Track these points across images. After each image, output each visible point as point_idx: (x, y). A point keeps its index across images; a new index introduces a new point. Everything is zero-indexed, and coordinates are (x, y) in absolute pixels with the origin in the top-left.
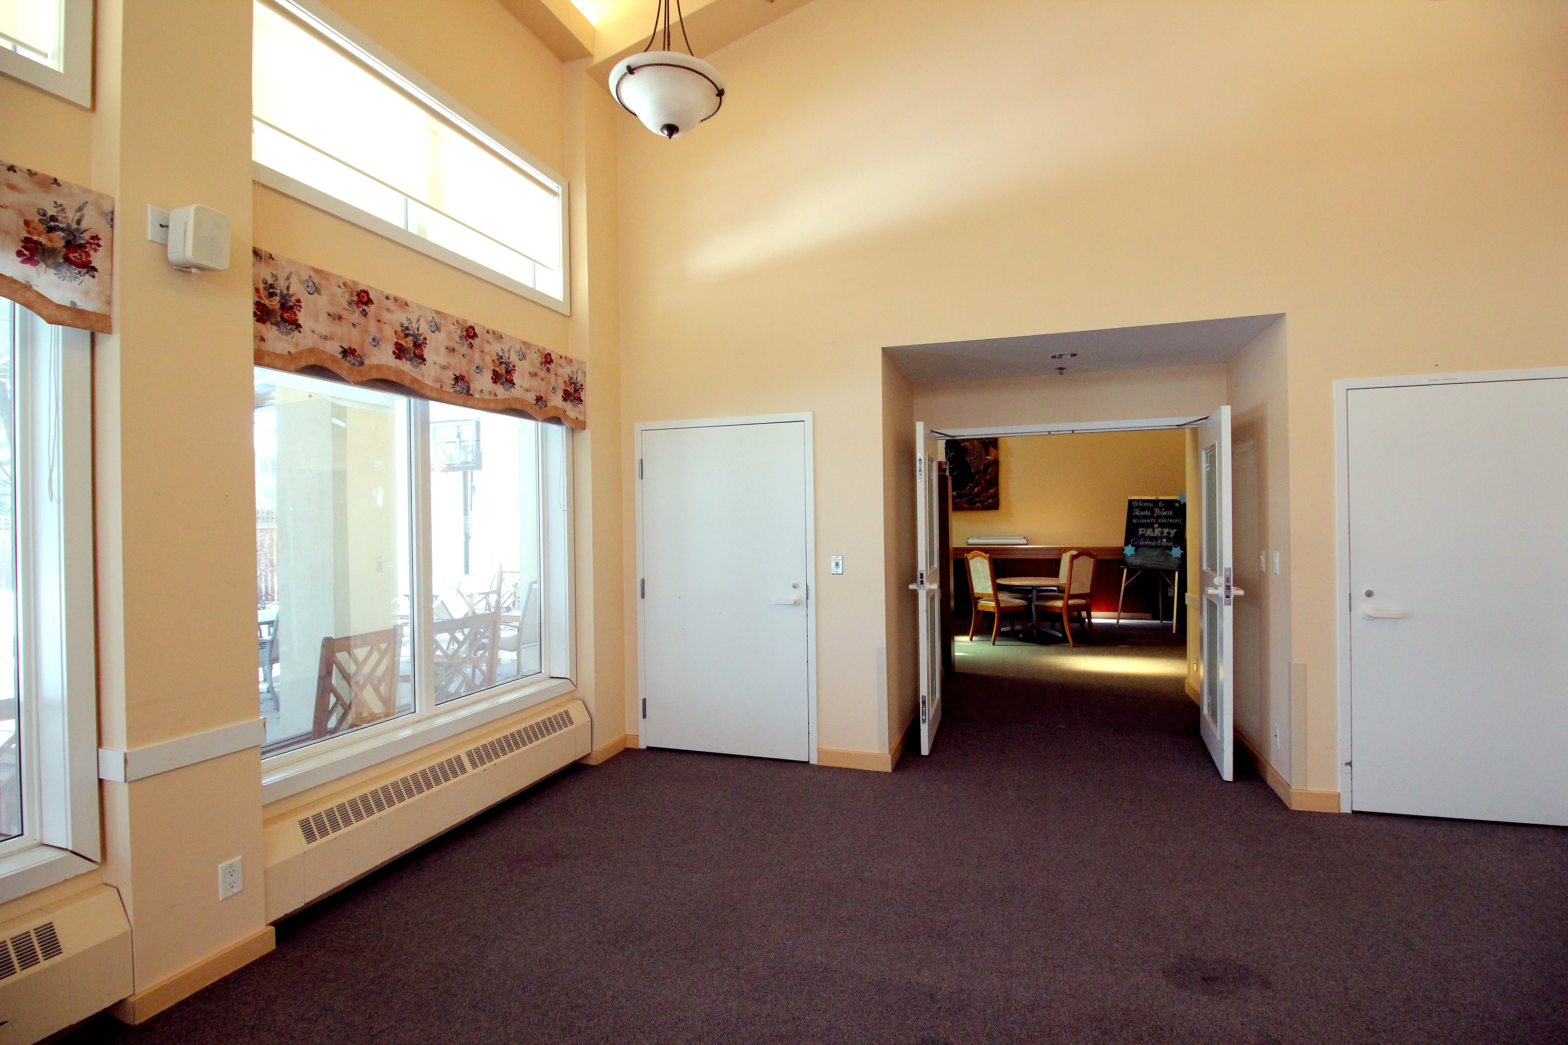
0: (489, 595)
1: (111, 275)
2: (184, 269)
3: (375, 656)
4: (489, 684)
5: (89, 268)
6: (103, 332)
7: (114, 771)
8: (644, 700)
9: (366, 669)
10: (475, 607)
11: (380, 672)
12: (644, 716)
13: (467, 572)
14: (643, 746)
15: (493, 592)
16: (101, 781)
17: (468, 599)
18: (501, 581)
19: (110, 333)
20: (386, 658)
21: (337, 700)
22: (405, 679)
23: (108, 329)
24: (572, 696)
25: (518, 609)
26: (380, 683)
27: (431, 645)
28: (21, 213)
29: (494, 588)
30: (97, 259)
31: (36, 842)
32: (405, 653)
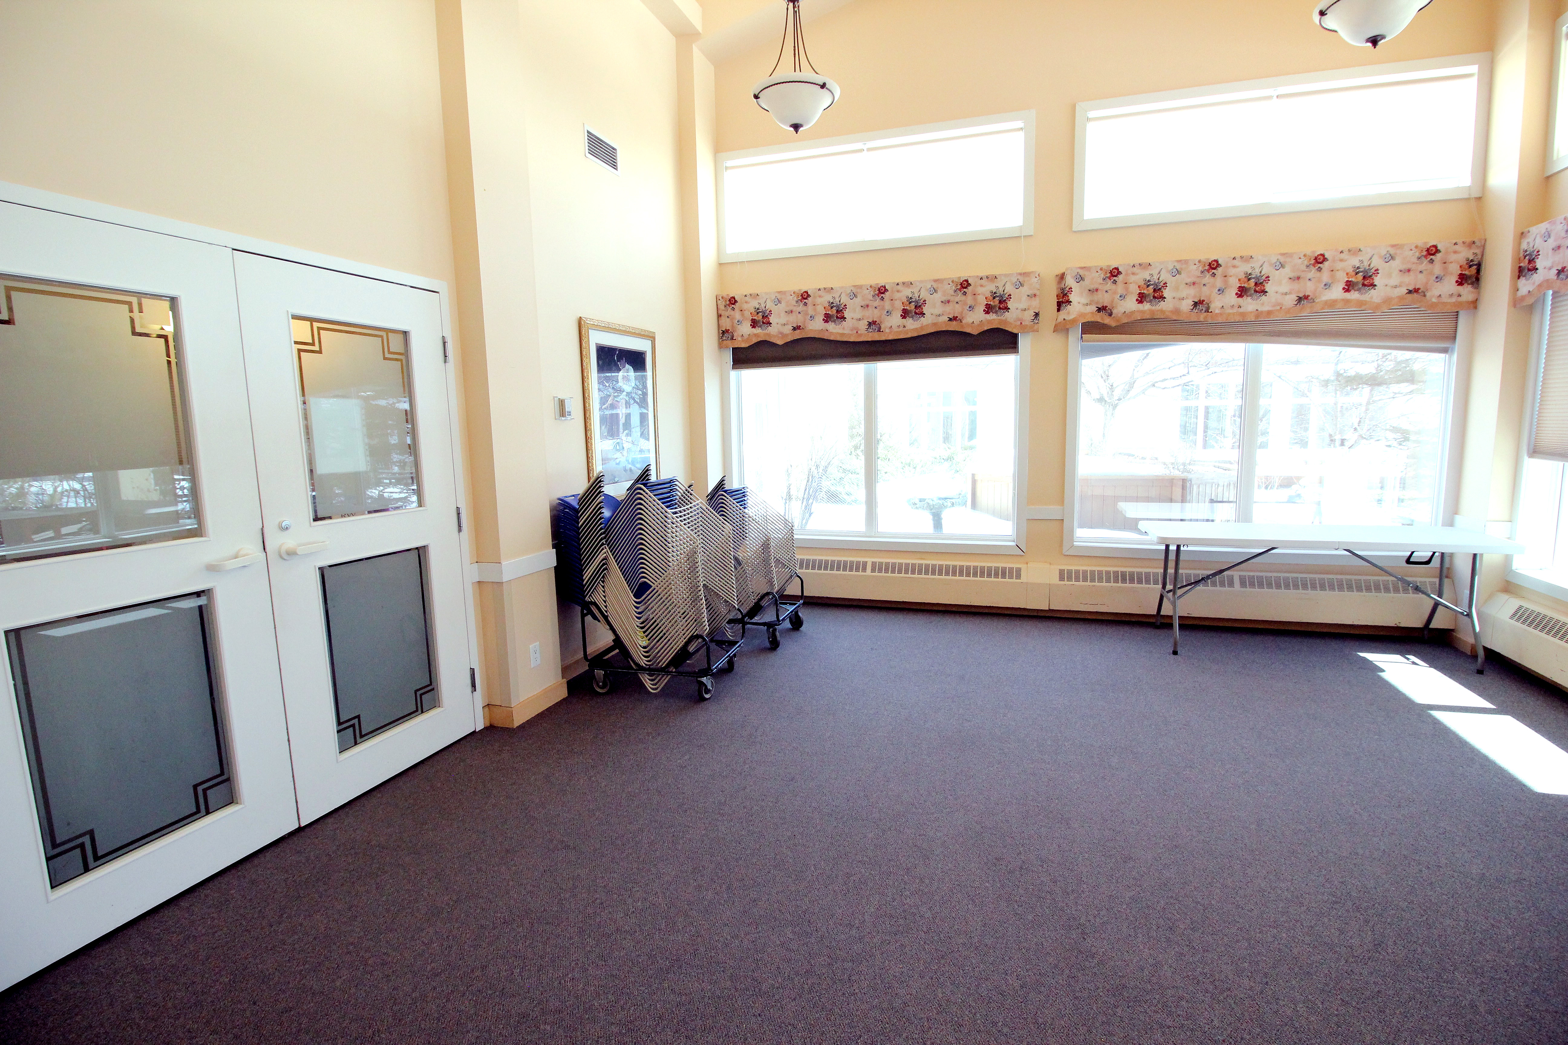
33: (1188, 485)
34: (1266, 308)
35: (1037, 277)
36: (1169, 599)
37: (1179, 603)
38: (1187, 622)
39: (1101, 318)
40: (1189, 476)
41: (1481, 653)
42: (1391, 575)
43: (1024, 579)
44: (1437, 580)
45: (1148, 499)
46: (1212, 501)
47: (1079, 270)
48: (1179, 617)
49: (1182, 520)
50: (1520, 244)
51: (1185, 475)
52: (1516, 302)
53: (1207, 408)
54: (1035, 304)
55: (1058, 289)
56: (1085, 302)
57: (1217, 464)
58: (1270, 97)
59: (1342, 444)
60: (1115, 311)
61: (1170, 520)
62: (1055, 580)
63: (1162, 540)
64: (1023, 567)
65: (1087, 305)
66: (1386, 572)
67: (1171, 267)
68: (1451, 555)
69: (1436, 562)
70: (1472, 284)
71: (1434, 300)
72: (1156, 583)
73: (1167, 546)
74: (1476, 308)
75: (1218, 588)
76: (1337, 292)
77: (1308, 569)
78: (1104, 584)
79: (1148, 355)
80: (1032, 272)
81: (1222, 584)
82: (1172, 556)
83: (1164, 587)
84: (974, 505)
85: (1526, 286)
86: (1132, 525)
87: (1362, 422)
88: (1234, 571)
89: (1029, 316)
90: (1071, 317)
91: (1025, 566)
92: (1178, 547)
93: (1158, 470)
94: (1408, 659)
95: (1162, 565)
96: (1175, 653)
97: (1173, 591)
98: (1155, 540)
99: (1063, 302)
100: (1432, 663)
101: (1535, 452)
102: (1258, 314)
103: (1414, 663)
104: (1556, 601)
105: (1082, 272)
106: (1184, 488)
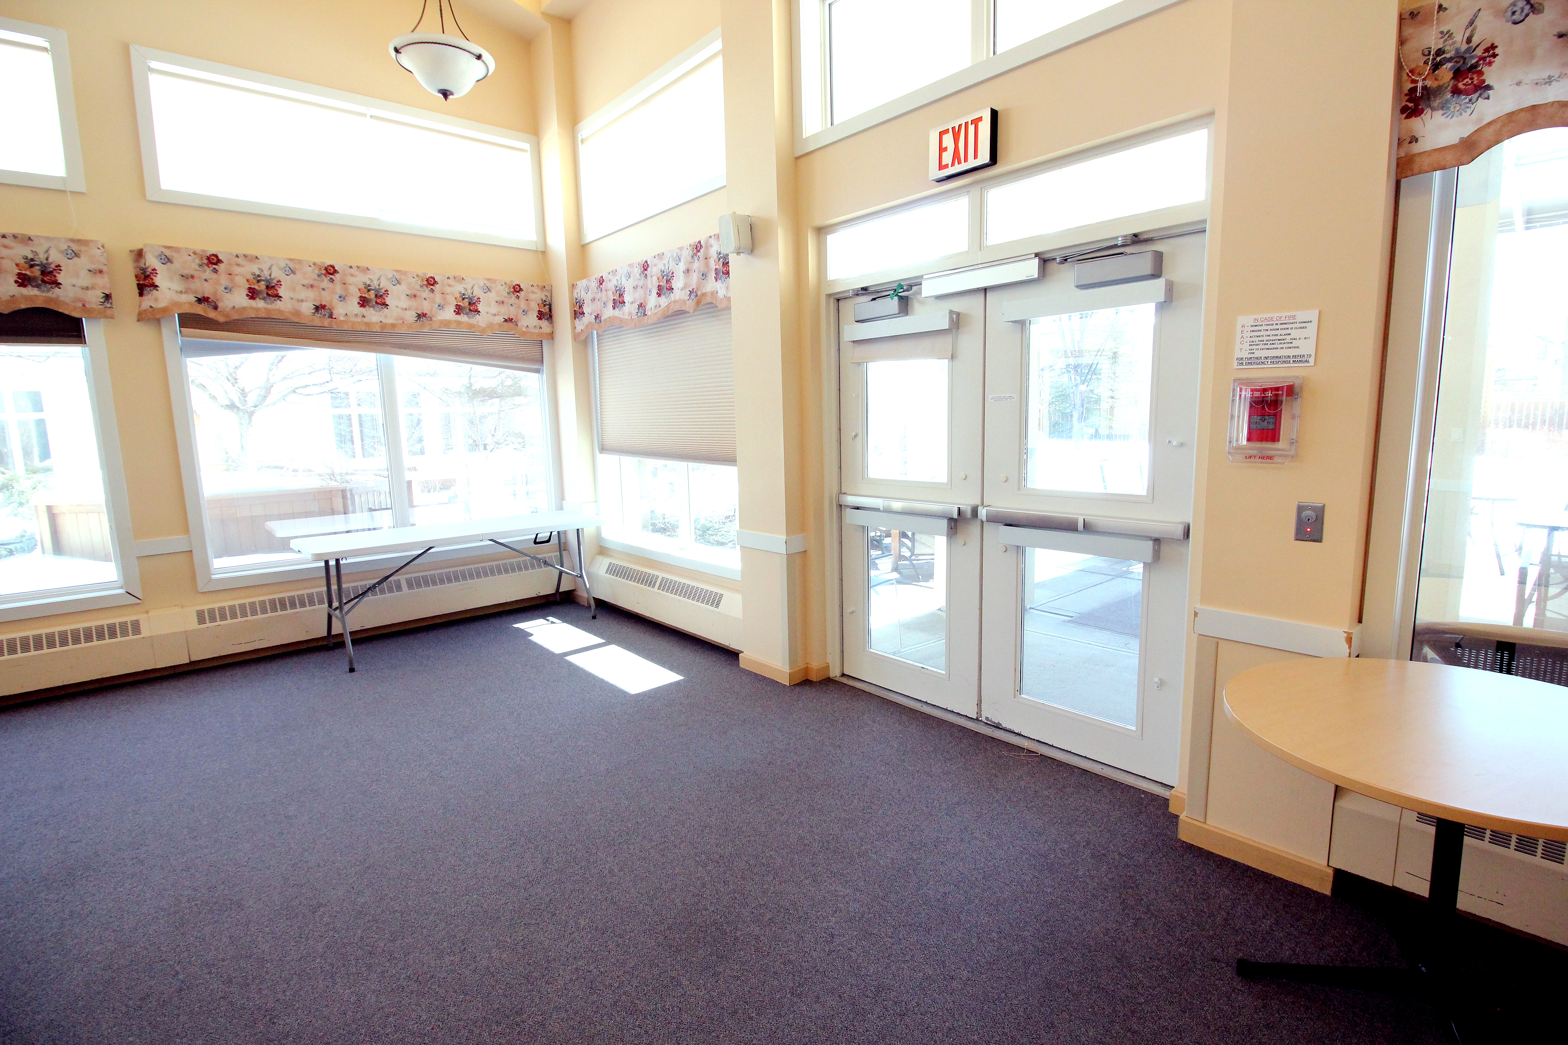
33: (348, 495)
34: (390, 321)
35: (101, 248)
36: (337, 617)
37: (348, 618)
38: (359, 636)
39: (200, 310)
40: (348, 486)
41: (592, 603)
42: (526, 555)
43: (145, 632)
44: (558, 553)
45: (307, 514)
46: (371, 510)
47: (164, 250)
48: (350, 632)
49: (347, 532)
50: (573, 292)
51: (344, 485)
52: (576, 337)
53: (360, 416)
54: (103, 283)
55: (136, 268)
56: (179, 289)
57: (378, 473)
58: (364, 115)
59: (485, 449)
60: (220, 305)
61: (335, 533)
62: (193, 624)
63: (317, 557)
64: (142, 618)
65: (181, 292)
66: (522, 553)
67: (283, 265)
68: (565, 532)
69: (555, 540)
70: (547, 319)
71: (524, 329)
72: (321, 602)
73: (327, 562)
74: (553, 339)
75: (388, 595)
76: (449, 314)
77: (465, 562)
78: (260, 616)
79: (283, 357)
80: (92, 241)
81: (391, 590)
82: (333, 572)
83: (330, 605)
84: (58, 547)
85: (581, 324)
86: (284, 545)
87: (497, 428)
88: (398, 575)
89: (94, 298)
90: (161, 305)
91: (145, 616)
92: (337, 561)
93: (313, 483)
94: (548, 620)
95: (324, 582)
96: (352, 670)
97: (340, 608)
98: (310, 557)
99: (146, 286)
100: (565, 620)
101: (603, 449)
102: (383, 326)
103: (552, 622)
104: (629, 555)
105: (168, 253)
106: (344, 497)
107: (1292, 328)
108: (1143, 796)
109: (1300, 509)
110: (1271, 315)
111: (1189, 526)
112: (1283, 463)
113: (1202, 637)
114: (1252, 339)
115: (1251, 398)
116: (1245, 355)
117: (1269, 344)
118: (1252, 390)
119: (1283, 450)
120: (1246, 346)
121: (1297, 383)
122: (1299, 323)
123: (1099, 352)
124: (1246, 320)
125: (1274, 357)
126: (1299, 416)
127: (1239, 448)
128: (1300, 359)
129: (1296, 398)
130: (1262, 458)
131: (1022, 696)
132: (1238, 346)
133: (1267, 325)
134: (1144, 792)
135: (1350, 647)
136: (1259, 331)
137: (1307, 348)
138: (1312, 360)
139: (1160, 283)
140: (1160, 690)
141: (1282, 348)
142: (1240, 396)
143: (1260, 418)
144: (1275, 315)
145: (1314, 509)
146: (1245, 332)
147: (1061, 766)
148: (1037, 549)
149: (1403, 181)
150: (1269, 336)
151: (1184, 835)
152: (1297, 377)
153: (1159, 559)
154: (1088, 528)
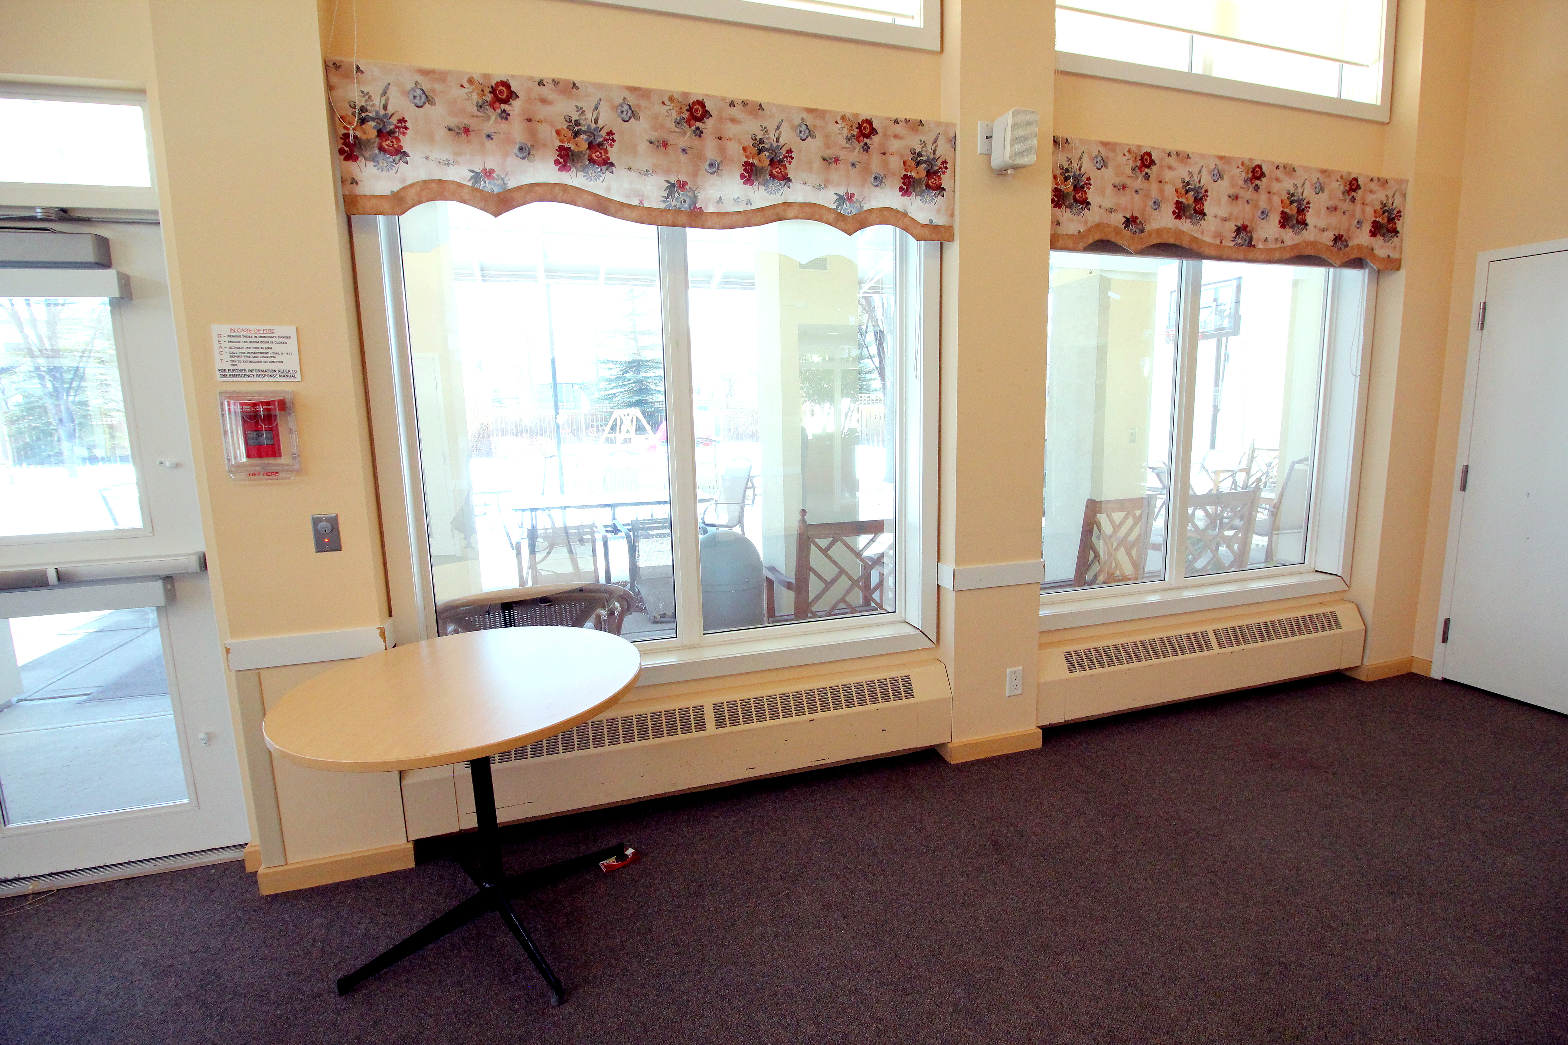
0: (1236, 473)
1: (954, 191)
2: (1002, 172)
3: (1130, 521)
4: (1241, 566)
5: (940, 189)
6: (948, 240)
7: (947, 582)
8: (1447, 622)
9: (1121, 533)
10: (1220, 485)
11: (1132, 537)
12: (1445, 640)
13: (1213, 447)
14: (1436, 674)
15: (1241, 470)
16: (938, 585)
17: (1213, 476)
18: (1252, 458)
19: (953, 241)
20: (1139, 525)
21: (1096, 557)
22: (1156, 547)
23: (951, 239)
24: (1341, 596)
25: (1272, 490)
26: (1132, 547)
27: (1186, 519)
28: (902, 156)
29: (1244, 465)
30: (946, 181)
31: (901, 619)
32: (1159, 523)
107: (272, 342)
108: (213, 871)
109: (316, 522)
110: (248, 327)
111: (204, 556)
112: (289, 478)
113: (239, 673)
114: (231, 350)
115: (242, 412)
116: (228, 366)
117: (253, 356)
118: (242, 405)
119: (287, 465)
120: (227, 357)
121: (288, 398)
122: (279, 337)
123: (85, 353)
124: (220, 329)
125: (259, 370)
126: (295, 431)
127: (239, 466)
128: (286, 374)
129: (290, 413)
130: (268, 474)
131: (10, 826)
132: (217, 357)
133: (246, 337)
134: (214, 866)
135: (385, 641)
136: (238, 342)
137: (291, 363)
138: (298, 375)
139: (109, 275)
140: (210, 745)
141: (266, 362)
142: (229, 410)
143: (255, 433)
144: (253, 327)
145: (328, 520)
146: (222, 342)
147: (93, 889)
148: (12, 621)
149: (353, 217)
150: (250, 348)
151: (267, 889)
152: (286, 392)
153: (176, 598)
154: (64, 579)
